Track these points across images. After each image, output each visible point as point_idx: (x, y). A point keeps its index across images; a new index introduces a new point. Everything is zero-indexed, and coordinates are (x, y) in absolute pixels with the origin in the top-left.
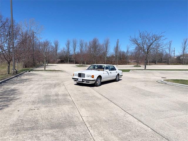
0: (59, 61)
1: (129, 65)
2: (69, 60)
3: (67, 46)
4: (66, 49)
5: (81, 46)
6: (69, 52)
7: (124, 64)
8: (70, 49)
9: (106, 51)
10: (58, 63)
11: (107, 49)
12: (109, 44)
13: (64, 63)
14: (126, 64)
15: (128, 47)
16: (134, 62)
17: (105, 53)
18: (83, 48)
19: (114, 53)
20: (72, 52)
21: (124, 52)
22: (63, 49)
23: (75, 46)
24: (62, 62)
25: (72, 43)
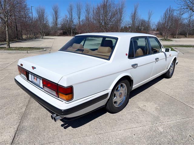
0: (61, 33)
2: (73, 32)
3: (69, 12)
4: (69, 18)
5: (88, 11)
6: (72, 21)
8: (73, 16)
10: (59, 36)
11: (121, 16)
12: (124, 10)
13: (66, 36)
15: (150, 12)
18: (90, 15)
20: (76, 21)
21: (143, 21)
22: (65, 17)
23: (80, 13)
24: (64, 34)
25: (76, 8)
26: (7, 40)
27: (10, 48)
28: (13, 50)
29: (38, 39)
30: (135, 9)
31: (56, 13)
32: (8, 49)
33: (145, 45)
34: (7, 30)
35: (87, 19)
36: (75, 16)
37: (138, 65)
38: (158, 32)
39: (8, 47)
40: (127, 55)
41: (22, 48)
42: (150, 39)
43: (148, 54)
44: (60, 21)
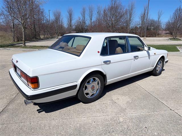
1: (159, 37)
3: (82, 14)
4: (82, 19)
5: (99, 13)
6: (85, 23)
7: (153, 36)
8: (86, 18)
9: (130, 20)
11: (130, 17)
14: (155, 36)
16: (167, 33)
17: (128, 22)
19: (141, 22)
20: (88, 22)
21: (153, 21)
22: (78, 19)
23: (92, 16)
25: (89, 11)
26: (23, 39)
27: (25, 47)
28: (27, 48)
29: (53, 39)
30: (145, 9)
31: (70, 15)
32: (23, 48)
33: (124, 44)
34: (23, 31)
35: (99, 20)
36: (87, 17)
37: (111, 62)
38: (168, 32)
39: (24, 45)
40: (99, 52)
41: (35, 46)
42: (129, 39)
43: (127, 52)
44: (74, 22)
